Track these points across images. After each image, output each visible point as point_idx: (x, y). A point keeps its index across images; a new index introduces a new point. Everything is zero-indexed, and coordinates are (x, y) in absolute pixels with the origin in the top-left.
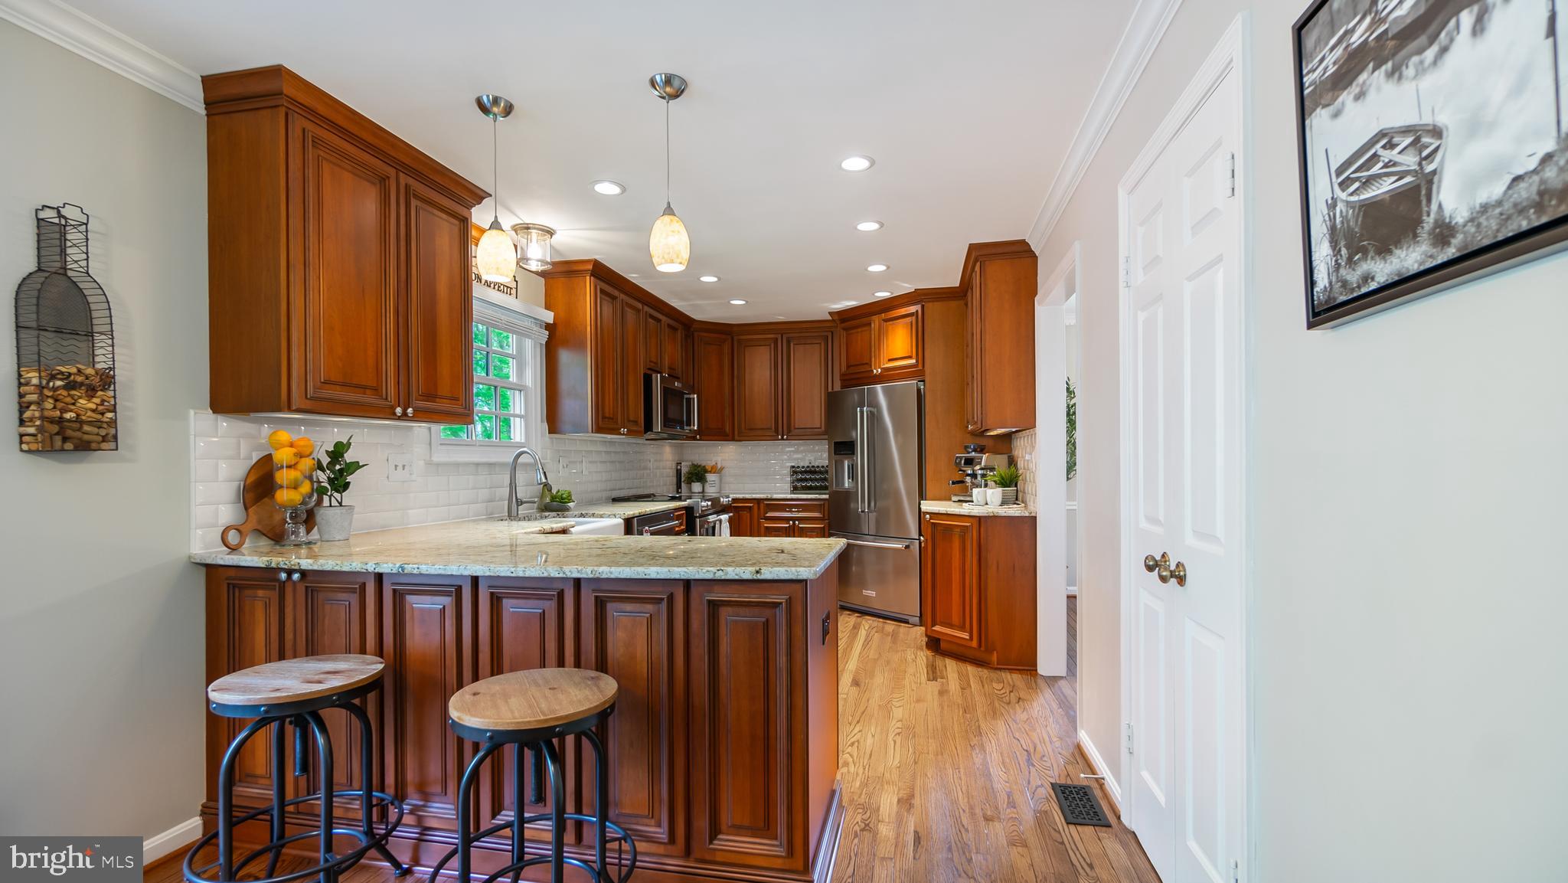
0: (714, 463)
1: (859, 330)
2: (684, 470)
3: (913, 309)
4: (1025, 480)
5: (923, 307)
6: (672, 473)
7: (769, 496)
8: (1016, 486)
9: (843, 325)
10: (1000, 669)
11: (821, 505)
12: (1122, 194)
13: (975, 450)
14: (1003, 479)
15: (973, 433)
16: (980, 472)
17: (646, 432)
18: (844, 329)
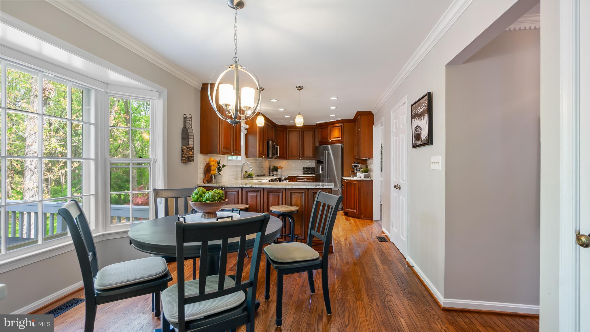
0: (280, 166)
1: (325, 129)
2: (271, 168)
3: (340, 125)
4: (370, 172)
5: (343, 124)
6: (268, 169)
7: (298, 176)
8: (368, 173)
9: (320, 127)
10: (364, 219)
11: (313, 178)
12: (391, 112)
13: (357, 163)
14: (365, 171)
15: (357, 159)
16: (358, 169)
17: (267, 157)
18: (320, 129)
